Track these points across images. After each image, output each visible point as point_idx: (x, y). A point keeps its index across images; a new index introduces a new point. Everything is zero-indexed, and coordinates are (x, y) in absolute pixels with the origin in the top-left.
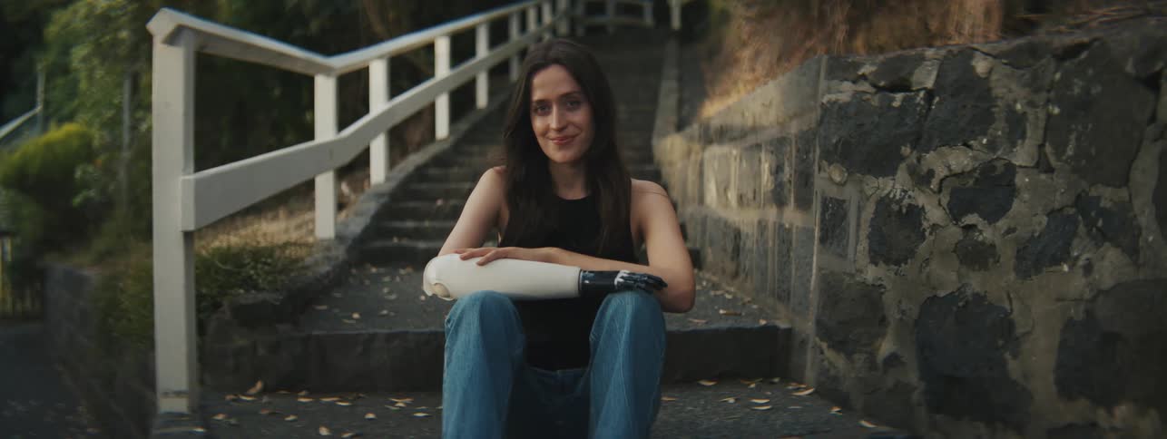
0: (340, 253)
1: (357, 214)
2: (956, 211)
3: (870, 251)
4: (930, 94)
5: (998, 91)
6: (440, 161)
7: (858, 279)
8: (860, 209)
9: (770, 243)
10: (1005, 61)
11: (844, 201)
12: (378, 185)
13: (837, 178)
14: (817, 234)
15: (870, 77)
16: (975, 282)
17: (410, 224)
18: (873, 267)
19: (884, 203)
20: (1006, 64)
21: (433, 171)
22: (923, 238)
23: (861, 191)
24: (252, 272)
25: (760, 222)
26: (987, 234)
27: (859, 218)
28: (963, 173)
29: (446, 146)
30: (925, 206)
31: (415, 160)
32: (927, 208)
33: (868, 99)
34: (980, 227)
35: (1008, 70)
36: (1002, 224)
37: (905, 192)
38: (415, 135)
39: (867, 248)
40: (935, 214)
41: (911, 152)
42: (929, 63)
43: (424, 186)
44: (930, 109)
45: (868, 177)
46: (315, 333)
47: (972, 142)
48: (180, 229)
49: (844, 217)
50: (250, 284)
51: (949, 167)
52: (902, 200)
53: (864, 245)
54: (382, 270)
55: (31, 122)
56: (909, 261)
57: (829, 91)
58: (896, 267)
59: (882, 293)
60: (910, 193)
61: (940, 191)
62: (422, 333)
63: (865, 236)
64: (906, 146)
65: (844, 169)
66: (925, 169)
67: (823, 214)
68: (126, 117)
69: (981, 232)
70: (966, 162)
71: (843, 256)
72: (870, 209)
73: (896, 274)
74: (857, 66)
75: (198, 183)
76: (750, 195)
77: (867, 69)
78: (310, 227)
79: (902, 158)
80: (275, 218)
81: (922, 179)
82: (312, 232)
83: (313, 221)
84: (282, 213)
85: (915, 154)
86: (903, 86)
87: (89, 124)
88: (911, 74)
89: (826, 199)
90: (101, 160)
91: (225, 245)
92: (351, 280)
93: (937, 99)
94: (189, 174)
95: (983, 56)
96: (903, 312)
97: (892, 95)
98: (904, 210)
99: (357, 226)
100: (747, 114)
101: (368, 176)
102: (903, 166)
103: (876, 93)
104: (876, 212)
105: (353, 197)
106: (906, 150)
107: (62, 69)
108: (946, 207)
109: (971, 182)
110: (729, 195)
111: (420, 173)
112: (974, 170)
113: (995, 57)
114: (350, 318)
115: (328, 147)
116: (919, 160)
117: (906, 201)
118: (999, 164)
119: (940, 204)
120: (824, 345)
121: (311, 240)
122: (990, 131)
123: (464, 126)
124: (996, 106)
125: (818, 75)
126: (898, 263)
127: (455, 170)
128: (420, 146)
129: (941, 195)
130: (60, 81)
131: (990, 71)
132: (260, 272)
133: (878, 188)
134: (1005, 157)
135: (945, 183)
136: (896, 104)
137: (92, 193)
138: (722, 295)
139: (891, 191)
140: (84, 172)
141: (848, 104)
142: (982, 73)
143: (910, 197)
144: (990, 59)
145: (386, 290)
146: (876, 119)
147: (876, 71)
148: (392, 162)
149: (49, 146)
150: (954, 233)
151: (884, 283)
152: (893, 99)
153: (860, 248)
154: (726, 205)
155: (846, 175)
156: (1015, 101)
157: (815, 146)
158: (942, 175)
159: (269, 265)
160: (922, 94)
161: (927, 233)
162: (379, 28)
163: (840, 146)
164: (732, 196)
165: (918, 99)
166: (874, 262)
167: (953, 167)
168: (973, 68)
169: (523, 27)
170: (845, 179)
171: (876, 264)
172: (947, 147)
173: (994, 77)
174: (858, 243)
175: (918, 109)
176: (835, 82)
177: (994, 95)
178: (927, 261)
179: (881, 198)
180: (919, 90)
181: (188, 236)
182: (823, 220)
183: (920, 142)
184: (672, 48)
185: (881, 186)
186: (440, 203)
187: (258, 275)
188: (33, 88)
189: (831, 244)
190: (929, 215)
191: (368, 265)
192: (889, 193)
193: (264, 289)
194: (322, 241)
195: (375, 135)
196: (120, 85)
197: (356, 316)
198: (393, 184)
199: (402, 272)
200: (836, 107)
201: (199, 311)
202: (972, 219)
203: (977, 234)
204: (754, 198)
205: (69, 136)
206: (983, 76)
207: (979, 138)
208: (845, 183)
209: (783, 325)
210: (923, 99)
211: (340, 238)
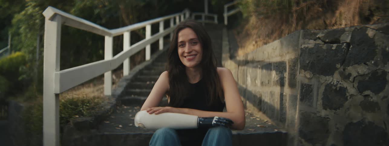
0: (113, 101)
1: (119, 86)
2: (361, 89)
3: (323, 104)
4: (348, 45)
5: (378, 43)
6: (147, 68)
7: (317, 115)
8: (318, 88)
9: (276, 100)
10: (381, 31)
11: (311, 85)
12: (126, 76)
13: (308, 76)
14: (299, 97)
15: (322, 38)
16: (369, 117)
17: (138, 90)
18: (325, 110)
19: (329, 86)
20: (381, 33)
21: (145, 72)
22: (346, 99)
23: (319, 81)
24: (81, 109)
25: (271, 92)
26: (374, 98)
27: (318, 91)
28: (364, 75)
29: (149, 63)
30: (347, 87)
31: (139, 67)
32: (348, 88)
33: (321, 47)
34: (371, 96)
35: (383, 35)
36: (381, 94)
37: (338, 82)
38: (139, 59)
39: (322, 103)
40: (352, 90)
41: (341, 67)
42: (347, 33)
43: (142, 77)
44: (348, 50)
45: (322, 76)
46: (106, 133)
47: (367, 63)
48: (54, 93)
49: (312, 91)
50: (81, 114)
51: (358, 72)
52: (337, 85)
53: (320, 102)
54: (128, 107)
55: (6, 51)
56: (341, 109)
57: (304, 43)
58: (335, 111)
59: (328, 121)
60: (340, 82)
61: (354, 82)
62: (147, 134)
63: (320, 99)
64: (338, 64)
65: (312, 73)
66: (347, 73)
67: (302, 90)
68: (38, 50)
69: (372, 98)
70: (365, 70)
71: (311, 106)
72: (322, 89)
73: (335, 113)
74: (316, 34)
75: (61, 74)
76: (267, 82)
77: (320, 35)
78: (102, 90)
79: (337, 69)
80: (89, 87)
81: (346, 77)
82: (102, 92)
83: (103, 88)
84: (91, 85)
85: (342, 67)
86: (337, 41)
87: (25, 52)
88: (340, 37)
89: (303, 84)
90: (28, 65)
91: (71, 97)
92: (117, 111)
93: (351, 46)
94: (58, 71)
95: (371, 30)
96: (338, 128)
97: (332, 45)
98: (338, 89)
99: (119, 91)
100: (265, 52)
101: (123, 73)
102: (337, 72)
103: (324, 44)
104: (325, 90)
105: (117, 80)
106: (338, 66)
107: (17, 34)
108: (356, 88)
109: (367, 78)
110: (257, 82)
111: (141, 72)
112: (369, 74)
113: (377, 30)
114: (118, 126)
115: (109, 62)
116: (344, 70)
117: (339, 85)
118: (380, 72)
119: (354, 87)
120: (303, 140)
121: (102, 95)
122: (375, 59)
123: (155, 56)
124: (378, 49)
125: (299, 37)
126: (335, 109)
127: (153, 71)
128: (140, 63)
129: (354, 83)
130: (17, 38)
131: (374, 36)
132: (84, 109)
133: (326, 80)
134: (382, 69)
135: (356, 79)
136: (334, 48)
137: (24, 76)
138: (255, 118)
139: (332, 81)
140: (22, 69)
141: (312, 48)
142: (371, 36)
143: (340, 84)
144: (374, 31)
145: (130, 115)
146: (325, 54)
147: (324, 36)
148: (131, 68)
149: (11, 59)
150: (360, 98)
151: (329, 117)
152: (333, 46)
153: (319, 103)
154: (256, 85)
155: (312, 75)
156: (386, 47)
157: (297, 64)
158: (355, 75)
159: (88, 106)
160: (345, 44)
161: (348, 98)
162: (127, 21)
163: (310, 64)
164: (258, 82)
165: (343, 46)
166: (325, 108)
167: (360, 72)
168: (367, 35)
169: (175, 23)
170: (312, 76)
171: (326, 110)
172: (357, 65)
173: (376, 38)
174: (318, 102)
175: (343, 50)
176: (307, 40)
177: (376, 45)
178: (348, 109)
179: (328, 84)
180: (343, 43)
181: (57, 95)
182: (302, 92)
183: (344, 62)
184: (225, 31)
185: (327, 80)
186: (148, 83)
187: (84, 110)
188: (7, 40)
189: (305, 101)
190: (349, 91)
191: (123, 105)
192: (331, 82)
193: (86, 116)
194: (107, 96)
195: (125, 59)
196: (36, 39)
197: (121, 126)
198: (131, 76)
199: (136, 108)
200: (308, 50)
201: (61, 123)
202: (367, 92)
203: (370, 98)
204: (269, 83)
205: (18, 57)
206: (371, 37)
207: (371, 61)
208: (312, 78)
209: (284, 132)
210: (346, 46)
211: (113, 95)
